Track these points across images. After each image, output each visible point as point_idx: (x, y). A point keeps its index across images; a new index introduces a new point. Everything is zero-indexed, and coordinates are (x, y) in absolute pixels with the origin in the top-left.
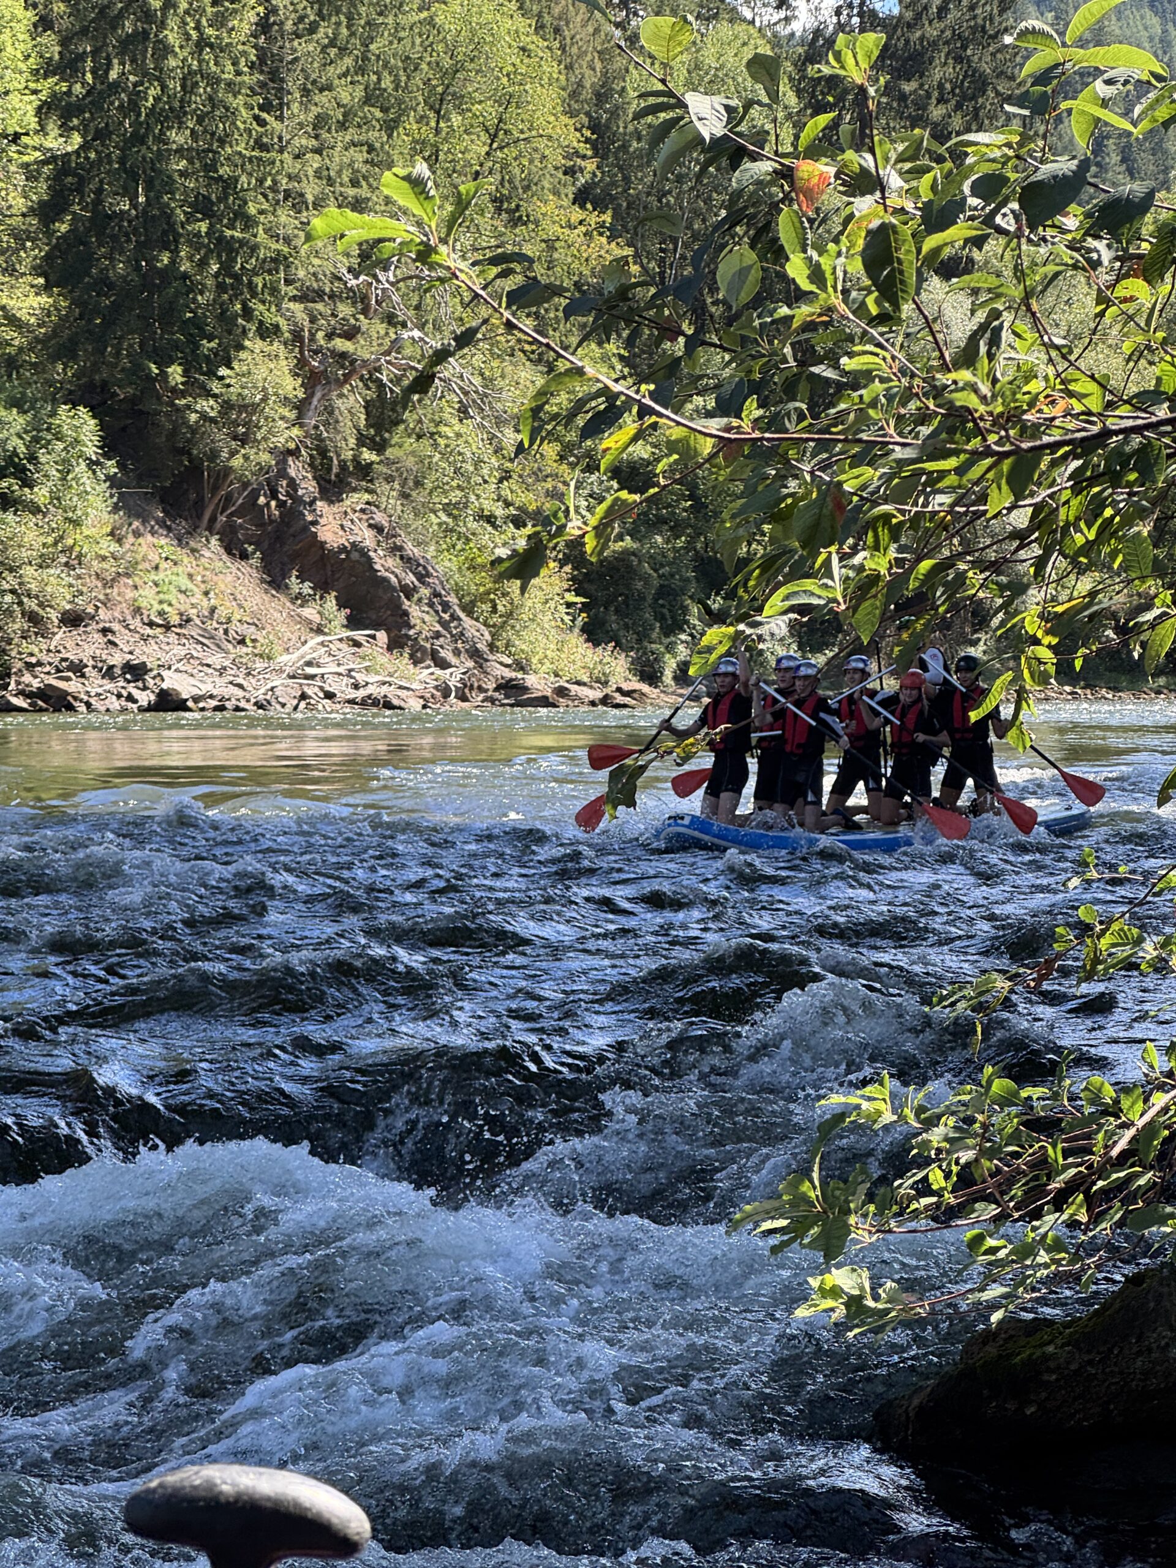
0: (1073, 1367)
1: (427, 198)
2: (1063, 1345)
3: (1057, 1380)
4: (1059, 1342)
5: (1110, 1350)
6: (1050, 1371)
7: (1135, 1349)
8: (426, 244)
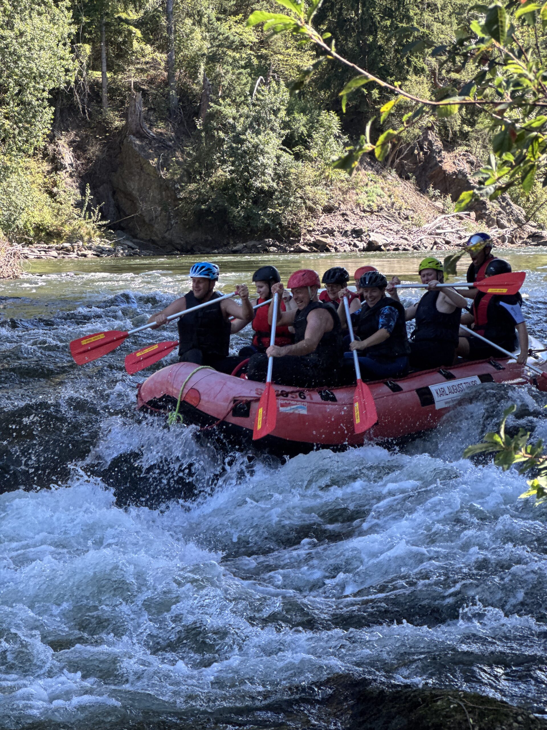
1: (298, 4)
8: (297, 24)
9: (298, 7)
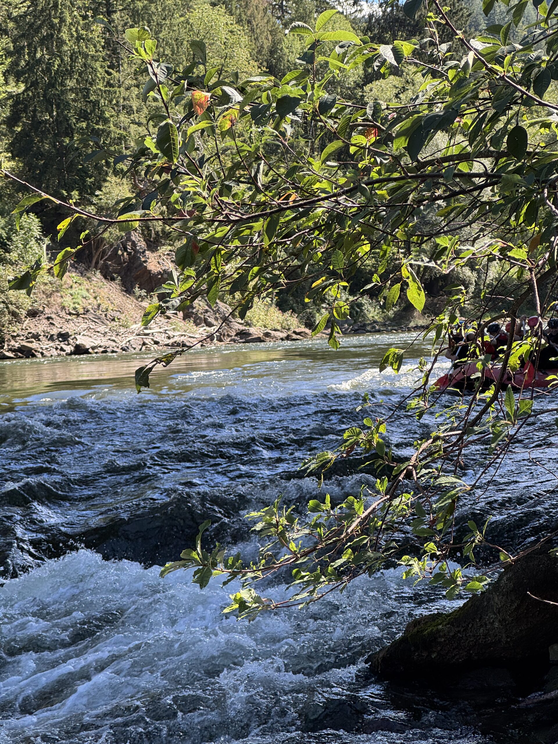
0: (451, 634)
2: (446, 625)
3: (445, 641)
4: (445, 623)
5: (468, 625)
6: (440, 637)
7: (479, 625)
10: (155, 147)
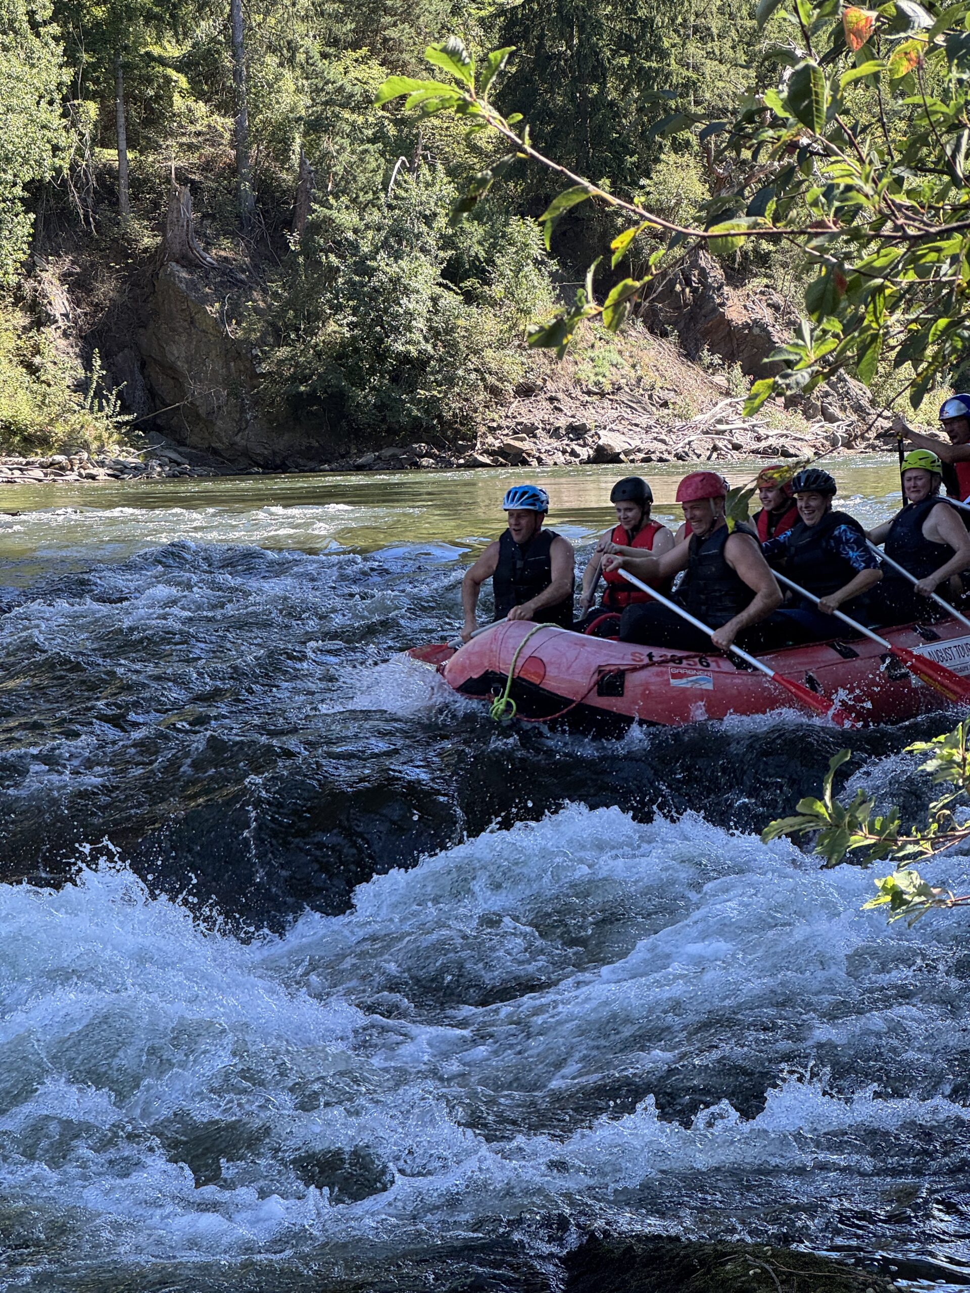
1: (464, 64)
8: (464, 100)
9: (463, 69)
10: (783, 107)
